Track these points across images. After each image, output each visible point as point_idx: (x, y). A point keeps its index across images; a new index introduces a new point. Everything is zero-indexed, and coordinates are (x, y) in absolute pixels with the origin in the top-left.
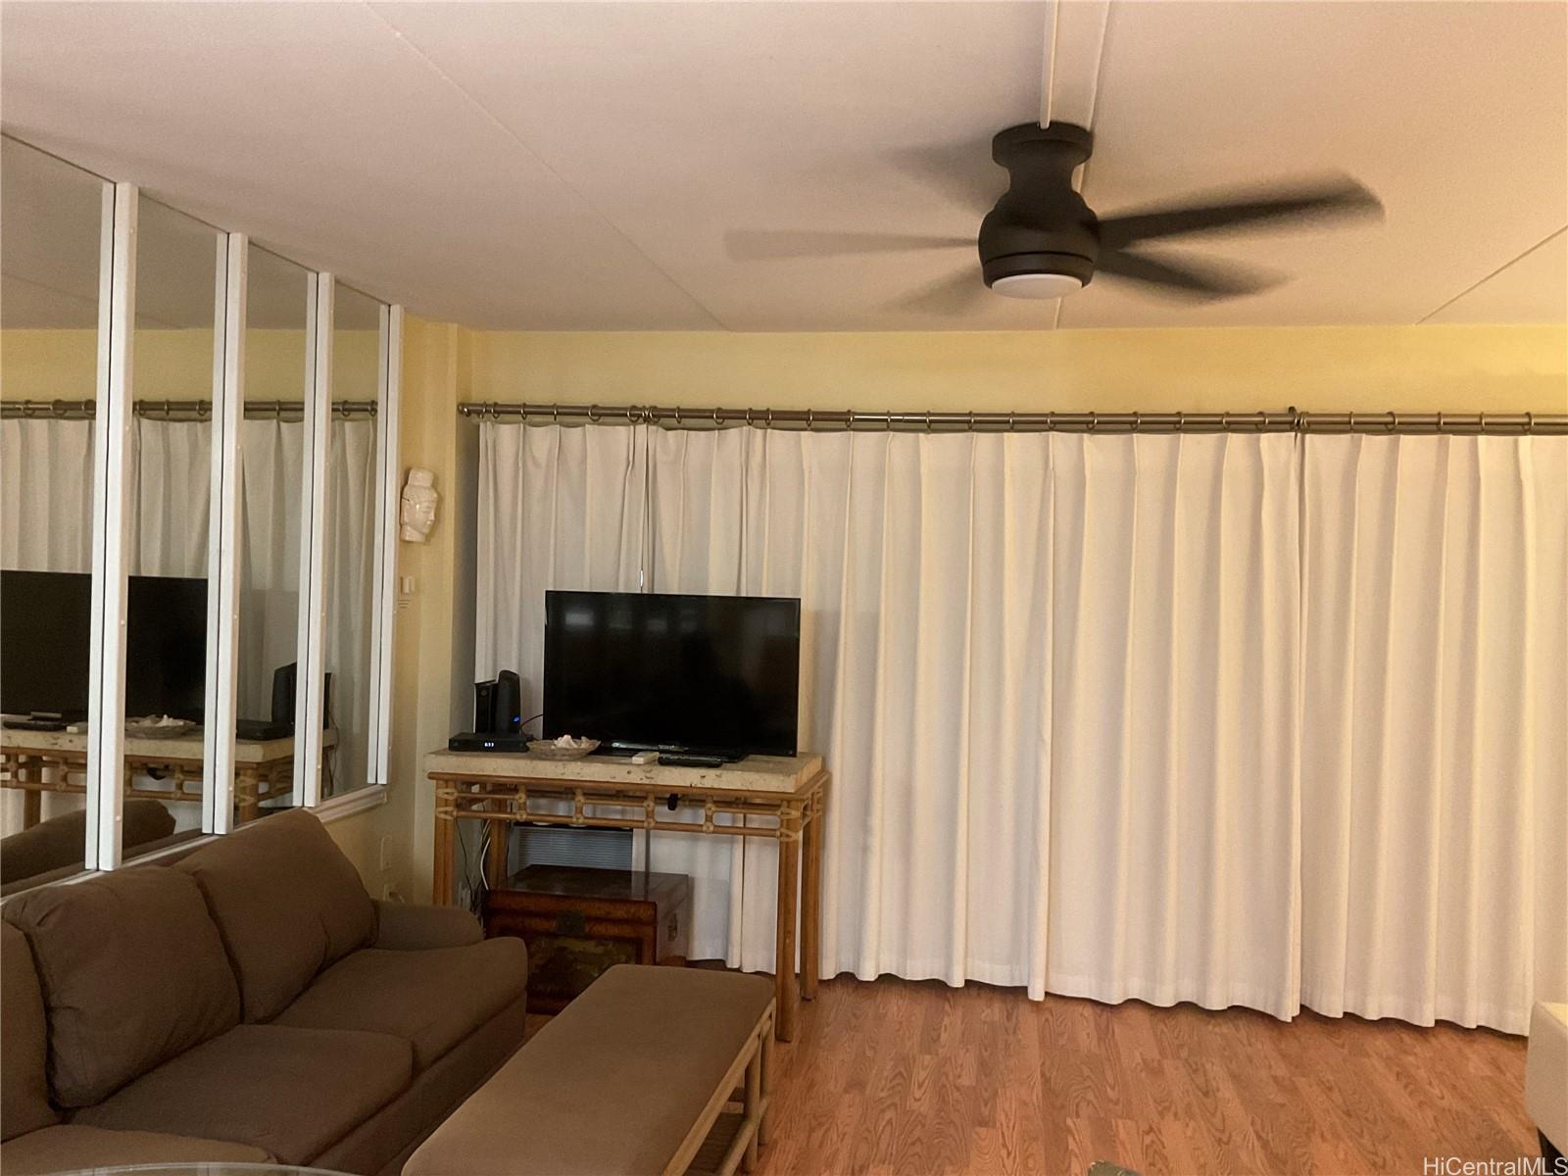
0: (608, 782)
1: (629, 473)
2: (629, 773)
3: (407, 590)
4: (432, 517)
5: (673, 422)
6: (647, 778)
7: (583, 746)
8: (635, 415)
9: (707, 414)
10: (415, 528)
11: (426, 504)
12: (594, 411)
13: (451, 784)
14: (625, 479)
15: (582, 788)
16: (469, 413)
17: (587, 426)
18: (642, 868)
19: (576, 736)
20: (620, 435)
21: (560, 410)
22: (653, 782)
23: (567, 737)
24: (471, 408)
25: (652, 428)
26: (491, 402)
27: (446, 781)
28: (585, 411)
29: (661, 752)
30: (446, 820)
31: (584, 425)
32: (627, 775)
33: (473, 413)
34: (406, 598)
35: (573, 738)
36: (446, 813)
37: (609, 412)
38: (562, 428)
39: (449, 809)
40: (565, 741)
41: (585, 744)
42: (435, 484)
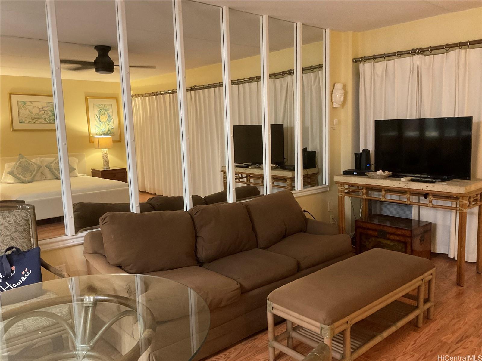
0: (392, 187)
1: (411, 74)
2: (400, 184)
3: (335, 124)
4: (342, 98)
5: (428, 52)
6: (406, 186)
7: (386, 174)
8: (413, 52)
9: (442, 47)
10: (336, 103)
11: (340, 95)
12: (398, 53)
13: (342, 185)
14: (409, 77)
15: (384, 189)
16: (356, 62)
17: (395, 59)
18: (417, 218)
19: (384, 171)
20: (408, 61)
21: (386, 55)
22: (409, 188)
23: (381, 171)
24: (356, 60)
25: (420, 56)
26: (363, 56)
27: (341, 184)
28: (395, 54)
29: (414, 177)
30: (341, 197)
31: (394, 59)
32: (399, 185)
33: (358, 61)
34: (335, 126)
35: (383, 171)
36: (341, 194)
37: (404, 53)
38: (387, 62)
39: (342, 193)
40: (380, 172)
41: (387, 173)
42: (344, 87)
